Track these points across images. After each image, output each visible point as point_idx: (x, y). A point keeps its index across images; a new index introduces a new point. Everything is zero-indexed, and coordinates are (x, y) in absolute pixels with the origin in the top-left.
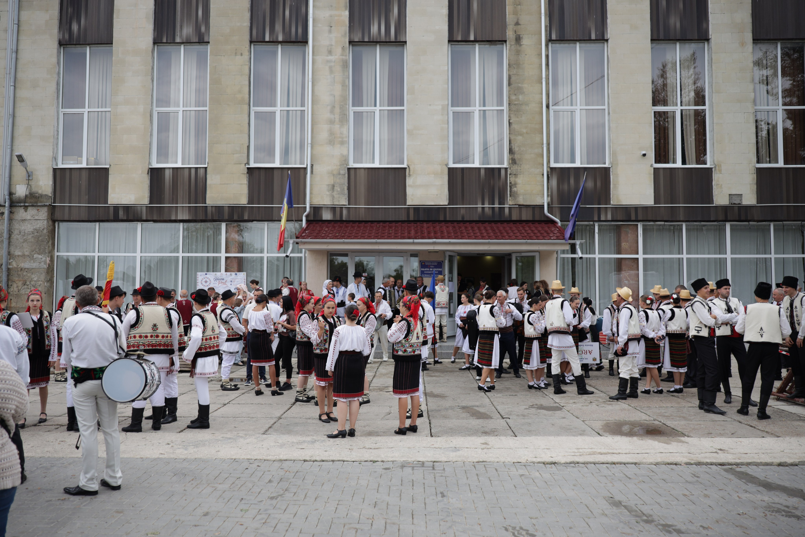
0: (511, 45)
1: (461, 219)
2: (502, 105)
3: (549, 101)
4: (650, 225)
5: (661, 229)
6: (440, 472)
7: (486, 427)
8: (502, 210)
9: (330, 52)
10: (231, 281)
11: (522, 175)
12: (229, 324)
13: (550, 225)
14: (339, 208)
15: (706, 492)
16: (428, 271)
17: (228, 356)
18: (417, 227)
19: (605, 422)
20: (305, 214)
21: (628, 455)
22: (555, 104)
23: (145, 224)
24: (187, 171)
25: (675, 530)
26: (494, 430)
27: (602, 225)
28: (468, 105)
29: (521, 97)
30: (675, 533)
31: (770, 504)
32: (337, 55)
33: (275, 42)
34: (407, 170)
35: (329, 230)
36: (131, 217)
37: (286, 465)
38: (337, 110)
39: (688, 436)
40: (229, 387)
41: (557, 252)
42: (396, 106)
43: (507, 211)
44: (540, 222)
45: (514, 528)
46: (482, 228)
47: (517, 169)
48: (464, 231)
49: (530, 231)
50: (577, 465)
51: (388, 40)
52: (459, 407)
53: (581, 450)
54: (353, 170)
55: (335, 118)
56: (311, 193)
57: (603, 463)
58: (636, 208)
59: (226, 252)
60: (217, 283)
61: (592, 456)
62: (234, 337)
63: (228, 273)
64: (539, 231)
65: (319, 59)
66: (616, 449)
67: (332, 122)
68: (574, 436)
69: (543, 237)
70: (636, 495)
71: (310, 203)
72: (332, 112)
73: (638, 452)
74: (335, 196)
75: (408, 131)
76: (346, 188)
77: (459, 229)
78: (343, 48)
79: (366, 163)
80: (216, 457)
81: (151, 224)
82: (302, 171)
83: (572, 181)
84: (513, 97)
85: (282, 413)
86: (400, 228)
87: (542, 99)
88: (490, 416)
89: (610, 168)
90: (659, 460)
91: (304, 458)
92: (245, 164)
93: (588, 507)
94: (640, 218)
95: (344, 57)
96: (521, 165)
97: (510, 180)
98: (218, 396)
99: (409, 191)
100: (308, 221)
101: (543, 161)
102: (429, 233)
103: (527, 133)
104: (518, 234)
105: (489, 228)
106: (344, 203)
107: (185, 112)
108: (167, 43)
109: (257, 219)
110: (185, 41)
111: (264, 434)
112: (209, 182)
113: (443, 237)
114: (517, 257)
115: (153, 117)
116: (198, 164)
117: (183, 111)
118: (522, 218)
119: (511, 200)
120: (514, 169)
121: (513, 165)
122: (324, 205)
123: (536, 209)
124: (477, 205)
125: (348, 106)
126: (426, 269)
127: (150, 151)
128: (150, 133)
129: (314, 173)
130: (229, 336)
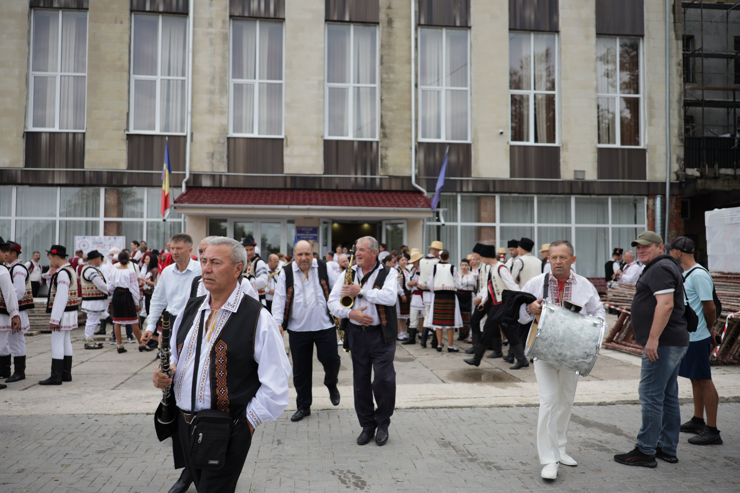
0: (383, 27)
1: (335, 188)
2: (375, 83)
3: (417, 81)
4: (506, 197)
5: (516, 201)
6: (283, 420)
8: (373, 180)
9: (210, 25)
10: (110, 245)
11: (392, 148)
12: (93, 283)
13: (417, 195)
14: (218, 176)
15: (530, 431)
16: (304, 236)
17: (92, 315)
18: (294, 194)
19: (451, 371)
20: (185, 180)
21: (465, 400)
22: (423, 84)
23: (21, 188)
24: (65, 136)
25: (495, 467)
27: (464, 196)
28: (343, 81)
29: (392, 76)
30: (494, 470)
31: (586, 440)
32: (218, 28)
33: (155, 12)
34: (285, 141)
35: (207, 196)
36: (5, 181)
37: (126, 419)
38: (217, 81)
39: (523, 382)
40: (92, 346)
41: (423, 220)
42: (275, 79)
43: (378, 181)
44: (408, 192)
45: (341, 472)
46: (355, 197)
47: (388, 143)
48: (338, 199)
49: (398, 200)
50: (417, 410)
51: (267, 16)
53: (423, 397)
54: (233, 139)
55: (215, 89)
56: (191, 160)
57: (441, 408)
58: (494, 181)
59: (105, 216)
61: (432, 401)
62: (98, 296)
63: (107, 237)
64: (407, 200)
65: (200, 30)
66: (456, 395)
67: (212, 92)
68: (420, 383)
69: (410, 205)
70: (466, 436)
71: (190, 170)
72: (212, 82)
73: (475, 396)
74: (215, 164)
75: (286, 104)
76: (225, 156)
77: (333, 197)
78: (224, 22)
79: (246, 132)
80: (54, 413)
81: (26, 188)
82: (182, 139)
83: (438, 155)
84: (385, 76)
85: (139, 369)
86: (277, 195)
87: (411, 78)
89: (471, 144)
90: (493, 403)
91: (147, 412)
92: (125, 131)
93: (418, 449)
94: (497, 190)
95: (224, 30)
96: (391, 138)
98: (79, 355)
99: (286, 161)
100: (187, 187)
101: (411, 135)
102: (304, 200)
103: (397, 109)
104: (387, 202)
105: (360, 197)
106: (223, 171)
107: (63, 78)
108: (44, 7)
109: (137, 184)
110: (63, 6)
111: (114, 389)
112: (87, 147)
113: (317, 204)
114: (387, 224)
115: (29, 81)
116: (76, 129)
117: (61, 76)
118: (391, 188)
119: (382, 171)
120: (385, 142)
121: (384, 139)
122: (204, 172)
123: (405, 180)
124: (351, 175)
125: (228, 78)
126: (302, 235)
127: (26, 114)
128: (26, 97)
129: (194, 141)
130: (93, 294)
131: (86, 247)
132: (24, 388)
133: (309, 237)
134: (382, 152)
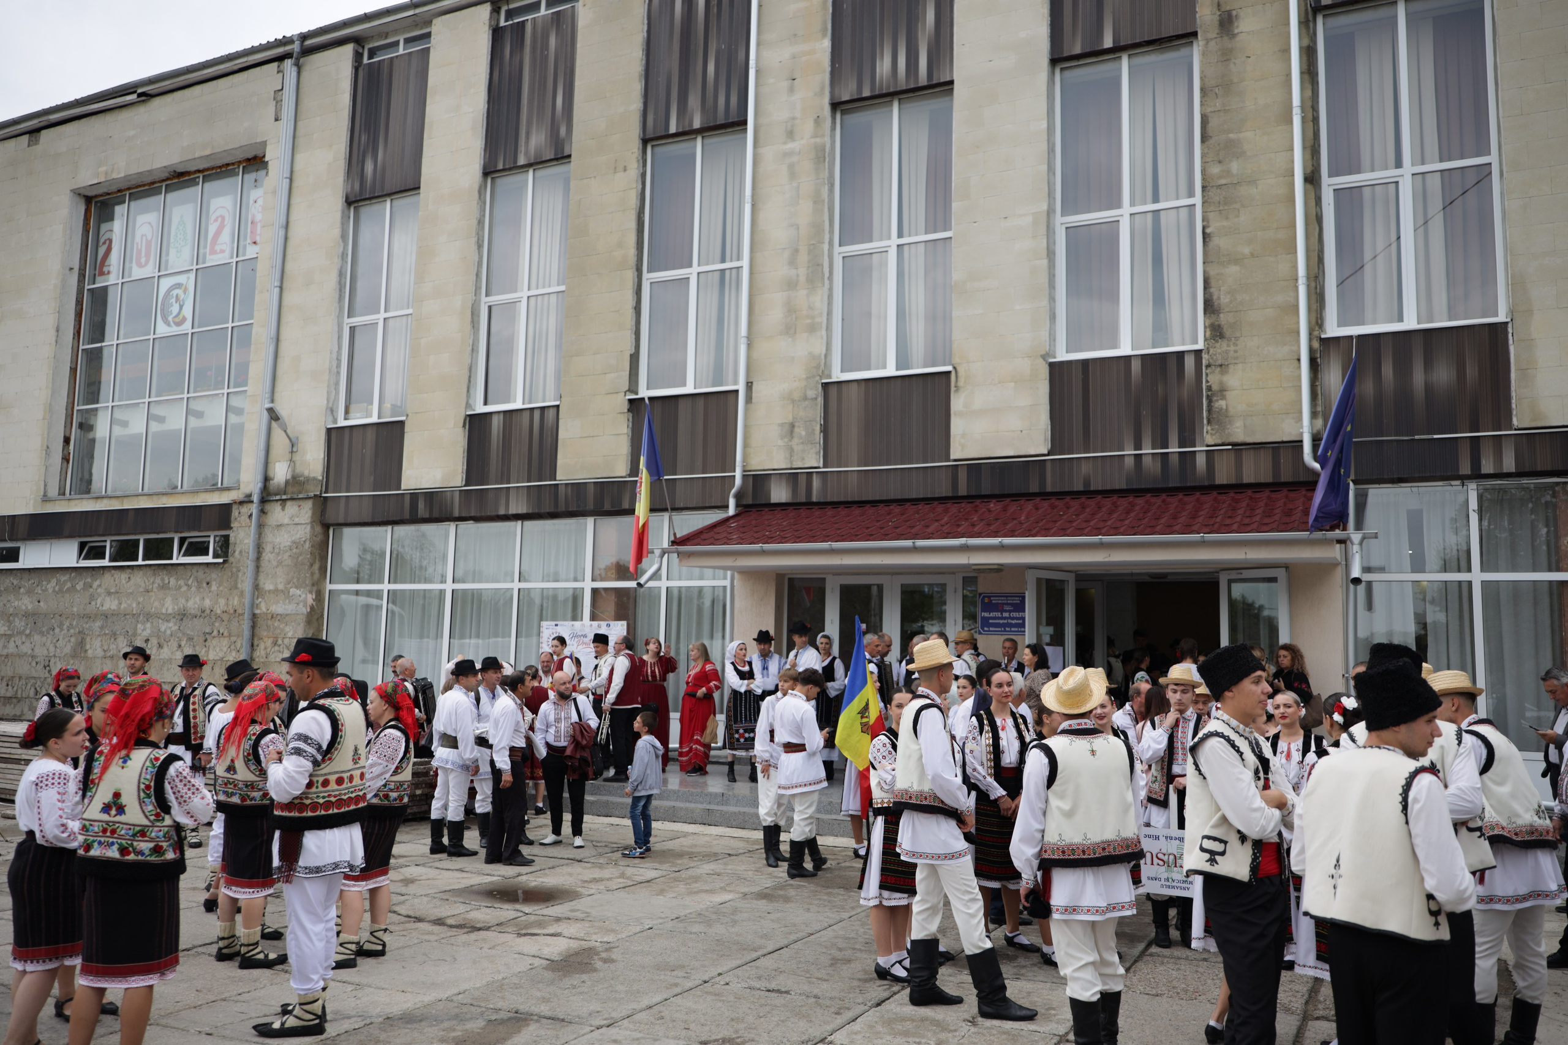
0: (1208, 41)
1: (1081, 488)
2: (1191, 194)
3: (1316, 166)
8: (1187, 459)
9: (790, 135)
11: (1240, 366)
14: (805, 476)
16: (999, 618)
18: (965, 510)
20: (733, 491)
22: (1343, 171)
23: (462, 525)
24: (527, 414)
27: (1492, 489)
29: (1235, 166)
32: (805, 139)
33: (687, 133)
34: (953, 377)
38: (803, 258)
42: (936, 232)
43: (1201, 461)
44: (1292, 486)
47: (1227, 352)
48: (1067, 516)
49: (1240, 512)
51: (915, 85)
54: (836, 385)
56: (746, 446)
59: (594, 578)
60: (575, 643)
65: (769, 152)
67: (791, 285)
69: (1263, 524)
71: (744, 467)
72: (792, 262)
74: (796, 448)
75: (956, 286)
76: (817, 429)
77: (1060, 512)
78: (818, 120)
81: (471, 526)
82: (732, 397)
84: (1215, 170)
87: (1292, 162)
89: (1507, 323)
92: (625, 393)
95: (818, 140)
96: (1237, 338)
97: (1207, 382)
99: (957, 426)
100: (740, 504)
101: (1298, 323)
102: (975, 524)
103: (1252, 255)
104: (1201, 520)
106: (816, 465)
107: (532, 299)
108: (504, 170)
110: (532, 161)
112: (562, 434)
113: (993, 534)
114: (1232, 582)
115: (478, 317)
117: (529, 297)
118: (1242, 479)
119: (1210, 431)
120: (1219, 351)
121: (1217, 342)
122: (774, 470)
123: (1282, 451)
124: (1123, 451)
125: (826, 246)
126: (992, 615)
127: (469, 381)
128: (470, 348)
129: (754, 400)
133: (1010, 621)
134: (1212, 378)
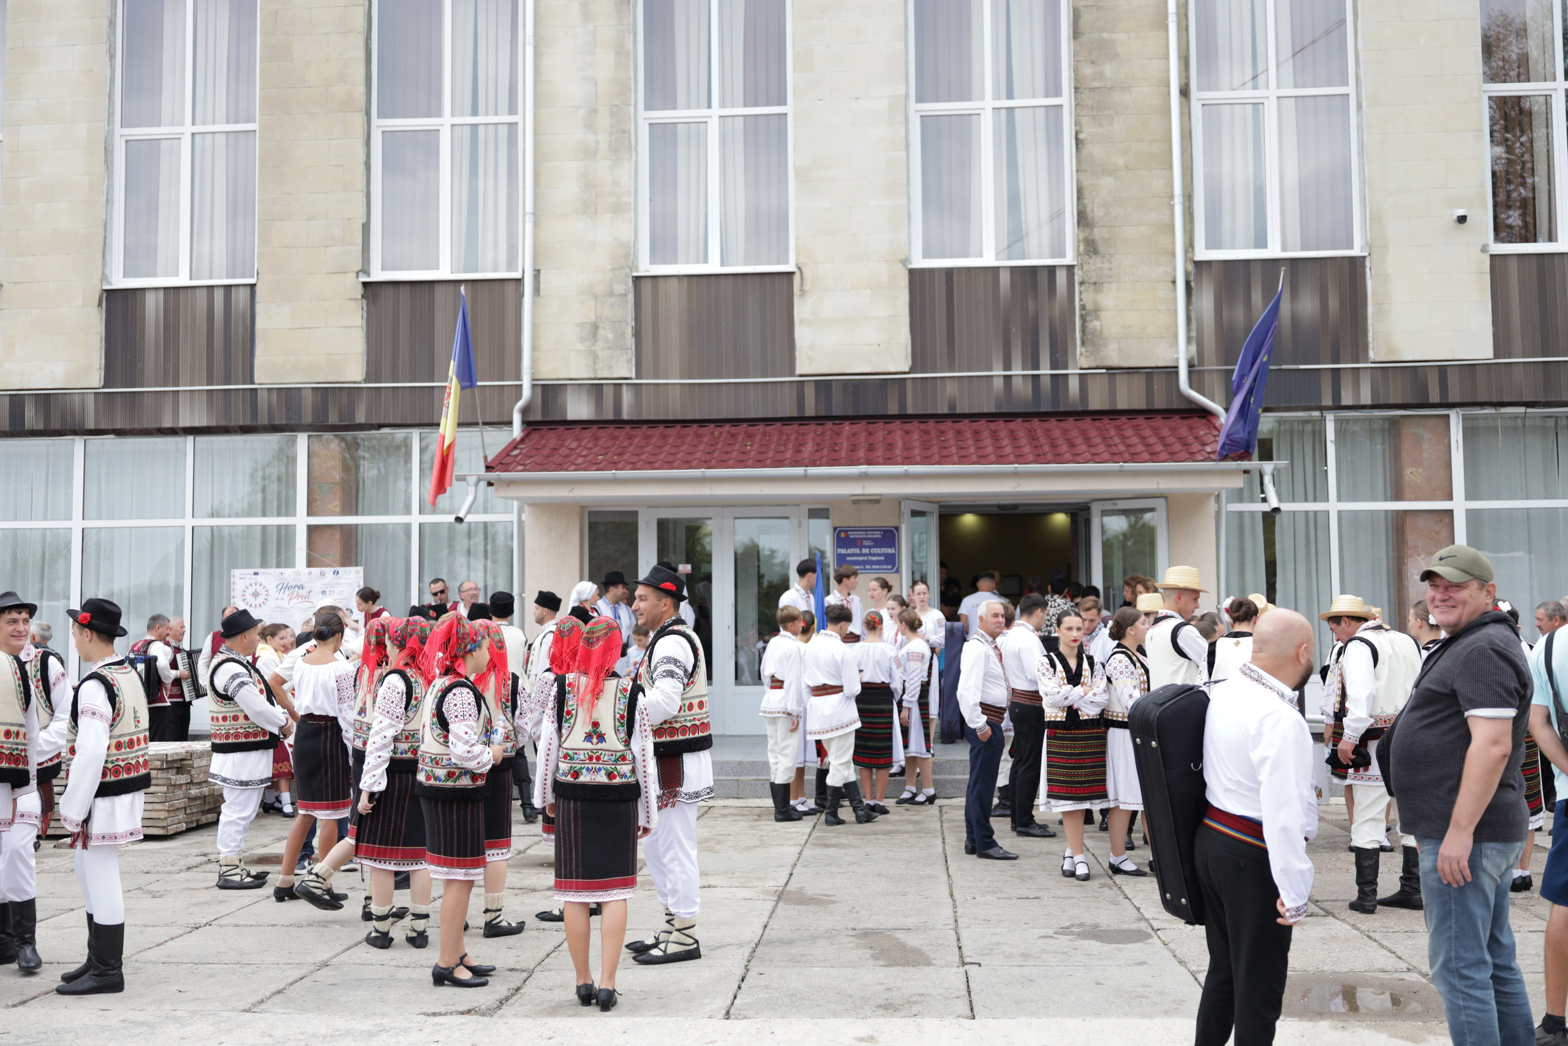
1: (946, 411)
2: (1058, 93)
3: (1188, 78)
4: (1485, 417)
5: (1518, 428)
7: (899, 989)
8: (1059, 381)
10: (323, 592)
11: (1115, 285)
12: (236, 704)
13: (1196, 421)
14: (611, 388)
16: (857, 555)
18: (823, 433)
20: (520, 404)
22: (1207, 85)
23: (95, 441)
24: (204, 295)
26: (918, 998)
27: (1347, 421)
28: (965, 95)
29: (1108, 69)
34: (797, 279)
35: (579, 446)
36: (55, 425)
38: (604, 120)
40: (237, 878)
41: (1218, 497)
42: (768, 105)
43: (1074, 385)
44: (1165, 413)
46: (1003, 434)
47: (1101, 269)
48: (952, 442)
49: (1135, 440)
52: (854, 933)
54: (650, 281)
55: (597, 142)
56: (534, 348)
58: (1443, 370)
59: (310, 512)
60: (285, 596)
62: (252, 739)
63: (316, 571)
64: (1162, 439)
67: (589, 153)
69: (1172, 454)
71: (533, 374)
72: (589, 124)
74: (601, 354)
75: (798, 171)
76: (629, 332)
77: (939, 437)
79: (687, 262)
81: (109, 442)
82: (510, 288)
83: (1257, 298)
84: (1088, 70)
85: (338, 950)
86: (775, 439)
87: (1168, 71)
88: (928, 957)
89: (1364, 258)
92: (357, 273)
94: (1454, 397)
96: (1111, 255)
97: (1081, 300)
98: (195, 905)
99: (802, 335)
100: (527, 423)
101: (1174, 243)
103: (1126, 167)
104: (1102, 448)
105: (1021, 434)
106: (626, 375)
107: (198, 138)
109: (391, 422)
111: (248, 1011)
112: (260, 324)
113: (888, 461)
114: (1105, 513)
115: (112, 154)
116: (234, 277)
117: (193, 134)
118: (1116, 405)
119: (1084, 353)
120: (1093, 267)
121: (1091, 257)
122: (571, 379)
123: (1155, 376)
124: (991, 370)
125: (632, 109)
126: (850, 551)
127: (105, 243)
128: (105, 198)
129: (542, 292)
130: (237, 736)
131: (260, 600)
132: (17, 1000)
133: (870, 558)
134: (1083, 297)
